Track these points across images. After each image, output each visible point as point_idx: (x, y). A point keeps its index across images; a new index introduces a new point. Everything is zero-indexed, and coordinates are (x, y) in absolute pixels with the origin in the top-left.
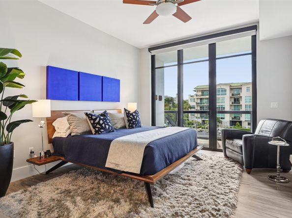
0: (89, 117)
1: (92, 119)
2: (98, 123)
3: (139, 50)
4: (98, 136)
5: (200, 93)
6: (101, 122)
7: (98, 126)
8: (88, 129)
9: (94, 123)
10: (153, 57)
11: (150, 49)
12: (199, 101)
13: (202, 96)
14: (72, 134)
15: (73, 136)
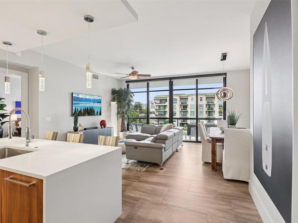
5: (159, 102)
12: (158, 108)
13: (160, 103)
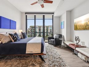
0: (11, 35)
1: (12, 36)
2: (15, 37)
3: (22, 13)
4: (16, 42)
6: (16, 37)
7: (15, 38)
8: (10, 40)
9: (13, 37)
10: (26, 16)
11: (26, 13)
12: (31, 30)
13: (32, 28)
14: (3, 43)
15: (4, 44)
